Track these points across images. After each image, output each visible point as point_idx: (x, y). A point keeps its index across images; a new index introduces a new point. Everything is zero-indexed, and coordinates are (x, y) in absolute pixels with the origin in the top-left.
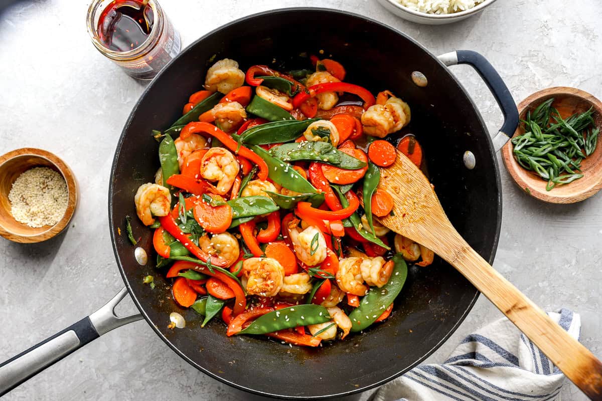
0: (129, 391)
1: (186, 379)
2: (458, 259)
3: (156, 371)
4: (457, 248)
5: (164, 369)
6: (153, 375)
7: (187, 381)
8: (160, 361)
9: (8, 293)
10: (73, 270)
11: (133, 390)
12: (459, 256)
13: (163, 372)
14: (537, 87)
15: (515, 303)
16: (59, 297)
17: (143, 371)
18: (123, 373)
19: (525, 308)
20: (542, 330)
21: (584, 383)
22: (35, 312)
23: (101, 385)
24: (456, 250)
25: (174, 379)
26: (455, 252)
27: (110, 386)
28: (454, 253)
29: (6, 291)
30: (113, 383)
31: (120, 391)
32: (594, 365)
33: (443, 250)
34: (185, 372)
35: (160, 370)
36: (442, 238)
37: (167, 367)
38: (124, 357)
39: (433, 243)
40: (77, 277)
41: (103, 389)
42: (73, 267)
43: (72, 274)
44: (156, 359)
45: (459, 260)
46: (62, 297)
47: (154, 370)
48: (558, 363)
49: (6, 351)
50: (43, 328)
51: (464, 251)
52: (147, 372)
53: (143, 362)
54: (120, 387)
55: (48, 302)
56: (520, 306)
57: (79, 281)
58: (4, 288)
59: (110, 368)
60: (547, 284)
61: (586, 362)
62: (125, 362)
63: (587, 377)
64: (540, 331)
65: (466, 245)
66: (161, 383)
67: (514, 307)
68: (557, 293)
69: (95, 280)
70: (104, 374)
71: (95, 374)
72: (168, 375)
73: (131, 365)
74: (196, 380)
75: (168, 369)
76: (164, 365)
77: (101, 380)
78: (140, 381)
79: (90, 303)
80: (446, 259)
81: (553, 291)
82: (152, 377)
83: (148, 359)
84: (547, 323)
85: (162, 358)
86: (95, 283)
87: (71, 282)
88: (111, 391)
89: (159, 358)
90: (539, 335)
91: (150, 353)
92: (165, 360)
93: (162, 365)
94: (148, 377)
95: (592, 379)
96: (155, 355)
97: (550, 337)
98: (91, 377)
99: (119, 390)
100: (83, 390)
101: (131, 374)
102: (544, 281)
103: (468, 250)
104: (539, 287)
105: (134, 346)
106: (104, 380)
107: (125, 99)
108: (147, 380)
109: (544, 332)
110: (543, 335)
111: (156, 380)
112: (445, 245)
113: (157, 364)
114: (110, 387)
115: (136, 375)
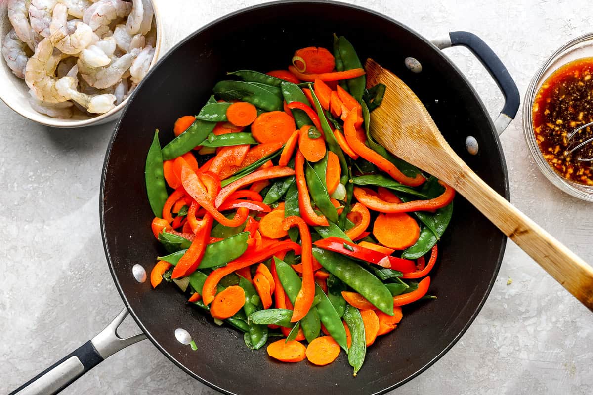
1: (192, 388)
3: (161, 379)
5: (169, 378)
6: (159, 383)
7: (194, 390)
8: (166, 369)
9: (9, 298)
10: (76, 275)
12: (459, 181)
13: (169, 381)
16: (62, 303)
17: (148, 379)
18: (127, 381)
19: (526, 231)
20: (544, 252)
21: (589, 301)
22: (37, 318)
25: (180, 388)
28: (454, 179)
29: (8, 296)
30: (117, 392)
33: (445, 176)
34: (191, 382)
35: (166, 379)
36: (441, 164)
37: (173, 376)
38: (129, 364)
39: (435, 169)
40: (80, 283)
42: (77, 272)
43: (75, 279)
44: (162, 367)
46: (65, 302)
47: (160, 378)
49: (8, 358)
50: (45, 334)
51: (463, 176)
52: (152, 380)
53: (148, 370)
55: (50, 308)
56: (522, 230)
57: (82, 287)
58: (5, 293)
59: (114, 376)
62: (129, 370)
64: (542, 255)
66: (167, 391)
67: (516, 230)
69: (99, 285)
70: (108, 382)
71: (99, 382)
72: (174, 384)
73: (136, 373)
74: (203, 389)
75: (174, 378)
76: (169, 374)
77: (106, 388)
78: (145, 389)
79: (94, 309)
82: (157, 386)
83: (154, 367)
85: (168, 366)
86: (98, 289)
87: (74, 287)
89: (165, 366)
91: (155, 362)
92: (171, 369)
93: (169, 373)
94: (153, 385)
96: (160, 364)
97: (552, 259)
98: (95, 385)
101: (136, 382)
105: (139, 354)
106: (108, 388)
108: (152, 389)
110: (546, 257)
111: (162, 389)
112: (445, 170)
113: (163, 372)
115: (141, 384)
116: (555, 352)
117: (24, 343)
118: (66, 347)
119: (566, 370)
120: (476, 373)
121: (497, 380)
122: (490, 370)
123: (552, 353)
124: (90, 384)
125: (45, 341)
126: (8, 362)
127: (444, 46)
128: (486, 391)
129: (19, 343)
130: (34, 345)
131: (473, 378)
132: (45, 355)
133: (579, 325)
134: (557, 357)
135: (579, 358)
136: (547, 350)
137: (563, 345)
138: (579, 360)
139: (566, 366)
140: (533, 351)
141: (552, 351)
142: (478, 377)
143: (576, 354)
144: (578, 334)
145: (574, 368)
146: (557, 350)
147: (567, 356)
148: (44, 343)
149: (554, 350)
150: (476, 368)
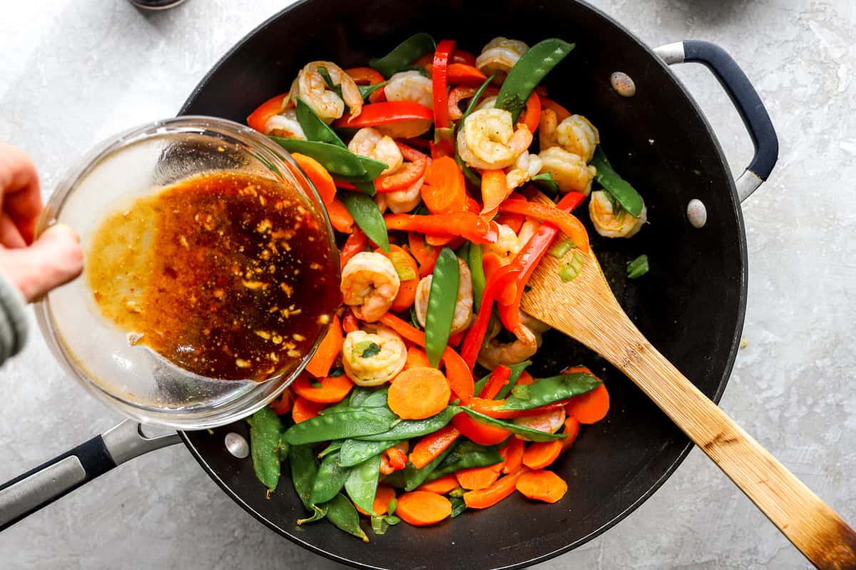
0: (189, 507)
2: (631, 362)
4: (629, 345)
11: (194, 505)
12: (633, 357)
14: (822, 59)
15: (719, 433)
18: (179, 479)
19: (734, 440)
20: (760, 474)
22: (52, 384)
23: (147, 497)
24: (629, 348)
26: (627, 351)
27: (160, 497)
28: (625, 353)
30: (164, 494)
31: (175, 506)
32: (839, 532)
33: (609, 347)
36: (607, 328)
39: (593, 336)
41: (150, 502)
45: (634, 364)
48: (785, 527)
49: (8, 441)
50: (62, 407)
51: (642, 349)
54: (175, 501)
59: (161, 471)
60: (829, 363)
61: (828, 527)
63: (830, 551)
64: (757, 477)
65: (644, 341)
67: (718, 438)
68: (844, 377)
70: (150, 480)
71: (138, 479)
77: (147, 488)
80: (612, 361)
81: (837, 374)
84: (769, 465)
88: (161, 505)
90: (757, 483)
95: (838, 553)
97: (773, 487)
98: (132, 484)
99: (173, 504)
100: (120, 503)
101: (191, 481)
102: (824, 357)
103: (647, 347)
104: (817, 367)
106: (151, 489)
107: (192, 66)
109: (764, 478)
110: (762, 483)
112: (611, 339)
114: (161, 500)
115: (199, 483)
116: (811, 448)
117: (32, 420)
118: (92, 427)
119: (827, 476)
120: (692, 479)
121: (724, 489)
122: (713, 474)
123: (807, 450)
124: (124, 482)
125: (62, 419)
126: (8, 446)
127: (673, 60)
128: (707, 506)
129: (25, 420)
130: (46, 423)
131: (686, 485)
132: (62, 439)
133: (847, 410)
134: (814, 457)
135: (846, 459)
136: (799, 445)
137: (823, 439)
138: (847, 462)
139: (826, 470)
140: (777, 448)
141: (806, 448)
142: (694, 484)
143: (843, 453)
144: (846, 423)
145: (840, 473)
146: (814, 447)
147: (828, 455)
148: (61, 421)
149: (809, 447)
150: (692, 470)
